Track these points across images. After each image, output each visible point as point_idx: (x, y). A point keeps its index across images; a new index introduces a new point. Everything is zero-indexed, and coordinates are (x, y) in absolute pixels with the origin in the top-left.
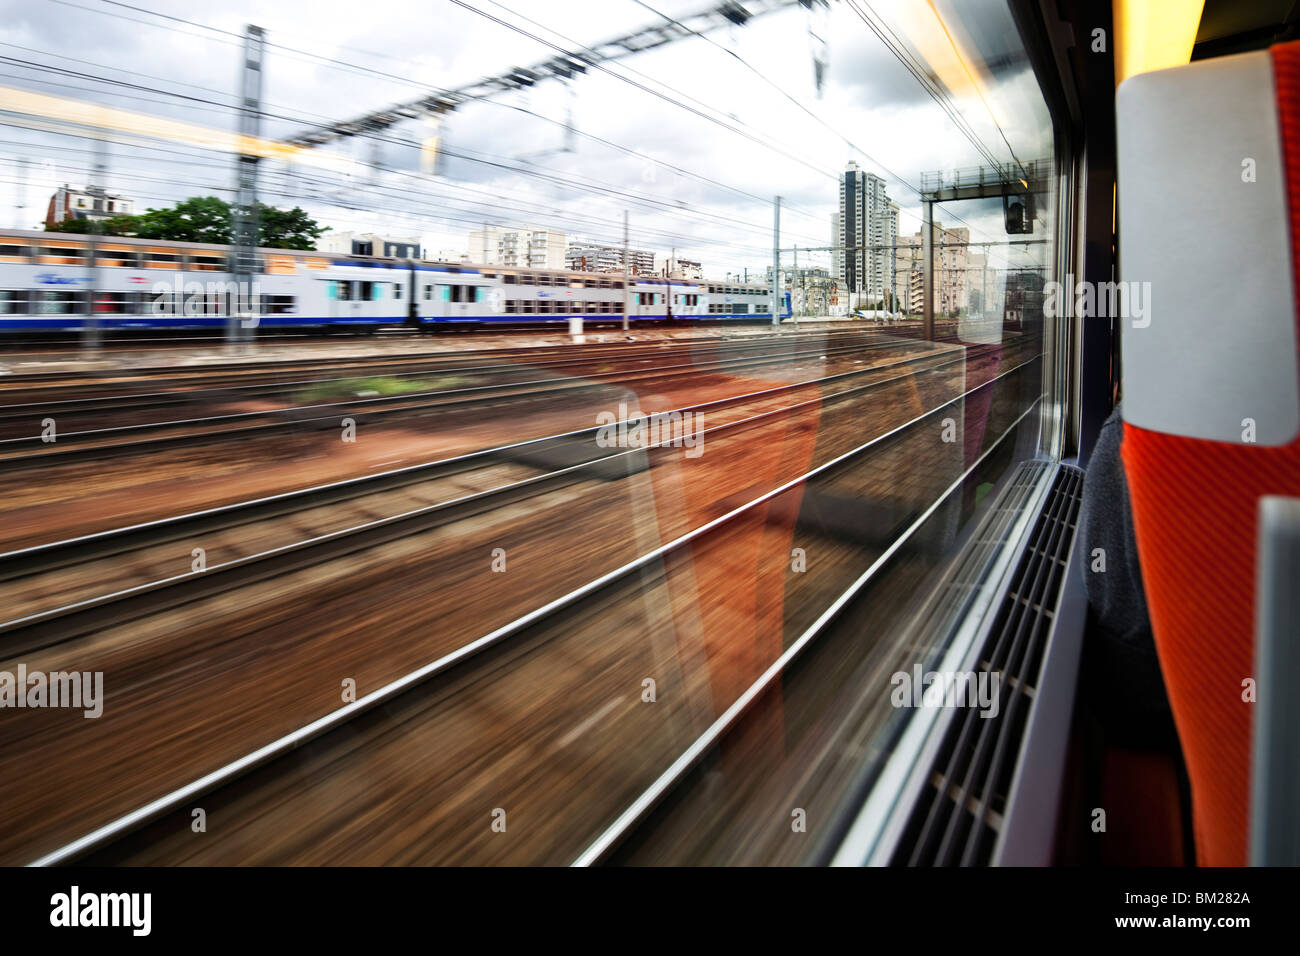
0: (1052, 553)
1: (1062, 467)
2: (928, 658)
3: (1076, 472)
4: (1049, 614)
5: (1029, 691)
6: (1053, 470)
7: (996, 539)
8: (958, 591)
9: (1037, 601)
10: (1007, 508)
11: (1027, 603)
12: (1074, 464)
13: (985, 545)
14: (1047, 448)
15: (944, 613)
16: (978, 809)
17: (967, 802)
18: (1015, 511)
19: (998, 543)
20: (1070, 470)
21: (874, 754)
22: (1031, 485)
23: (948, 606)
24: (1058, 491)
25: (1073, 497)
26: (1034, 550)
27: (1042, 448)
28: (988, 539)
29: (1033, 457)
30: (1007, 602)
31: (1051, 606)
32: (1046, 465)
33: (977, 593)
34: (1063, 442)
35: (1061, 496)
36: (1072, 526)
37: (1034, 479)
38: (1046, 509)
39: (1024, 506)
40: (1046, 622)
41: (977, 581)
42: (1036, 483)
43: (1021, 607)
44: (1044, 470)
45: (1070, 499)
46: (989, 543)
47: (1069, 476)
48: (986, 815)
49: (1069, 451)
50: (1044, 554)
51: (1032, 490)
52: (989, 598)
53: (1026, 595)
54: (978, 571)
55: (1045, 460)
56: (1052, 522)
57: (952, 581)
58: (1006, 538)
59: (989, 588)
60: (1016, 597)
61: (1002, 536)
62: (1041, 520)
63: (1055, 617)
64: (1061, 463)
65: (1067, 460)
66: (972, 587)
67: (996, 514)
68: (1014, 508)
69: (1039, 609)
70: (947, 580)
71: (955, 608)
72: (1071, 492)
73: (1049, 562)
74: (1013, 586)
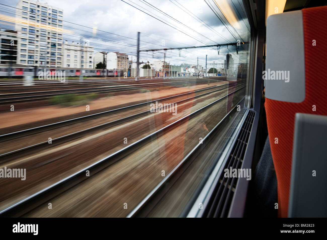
0: (247, 130)
1: (250, 110)
2: (219, 154)
3: (253, 112)
4: (246, 143)
5: (241, 161)
6: (248, 111)
7: (235, 127)
8: (226, 138)
9: (244, 140)
10: (237, 120)
11: (241, 141)
12: (253, 110)
13: (232, 128)
14: (246, 106)
15: (222, 144)
16: (230, 187)
17: (227, 186)
18: (239, 120)
19: (235, 128)
20: (251, 111)
21: (206, 176)
23: (223, 142)
25: (252, 117)
26: (243, 129)
27: (245, 106)
28: (233, 127)
29: (243, 108)
30: (237, 141)
31: (247, 142)
32: (246, 110)
33: (230, 139)
34: (250, 104)
35: (250, 117)
36: (252, 124)
37: (243, 113)
38: (246, 120)
39: (241, 119)
40: (246, 145)
41: (230, 136)
43: (240, 142)
45: (251, 118)
46: (233, 128)
48: (232, 189)
49: (251, 107)
50: (245, 130)
51: (243, 116)
52: (233, 140)
53: (241, 139)
54: (230, 134)
55: (246, 109)
56: (247, 123)
57: (224, 136)
59: (233, 138)
60: (239, 140)
61: (236, 126)
62: (245, 122)
63: (248, 144)
65: (251, 109)
66: (229, 138)
67: (235, 121)
68: (239, 119)
69: (244, 142)
70: (223, 136)
71: (225, 142)
72: (252, 116)
73: (247, 132)
74: (238, 137)
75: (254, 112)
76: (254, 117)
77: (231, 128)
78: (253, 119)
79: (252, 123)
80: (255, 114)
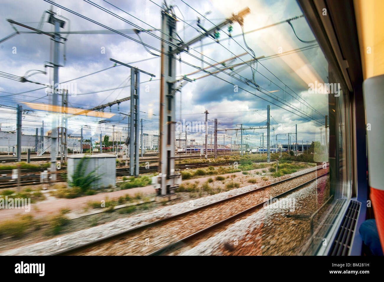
0: (349, 228)
1: (351, 201)
3: (356, 202)
6: (348, 202)
10: (333, 214)
12: (356, 200)
14: (346, 194)
20: (354, 202)
22: (341, 207)
24: (350, 208)
25: (356, 210)
27: (344, 194)
29: (341, 197)
31: (349, 244)
32: (346, 200)
34: (351, 193)
36: (356, 220)
42: (342, 206)
44: (345, 202)
45: (354, 211)
47: (354, 203)
49: (354, 195)
50: (346, 228)
55: (345, 198)
58: (333, 223)
60: (337, 242)
64: (351, 199)
65: (353, 198)
69: (345, 245)
73: (348, 231)
74: (336, 238)
75: (359, 203)
76: (358, 209)
77: (324, 225)
78: (357, 212)
79: (356, 218)
80: (359, 205)
